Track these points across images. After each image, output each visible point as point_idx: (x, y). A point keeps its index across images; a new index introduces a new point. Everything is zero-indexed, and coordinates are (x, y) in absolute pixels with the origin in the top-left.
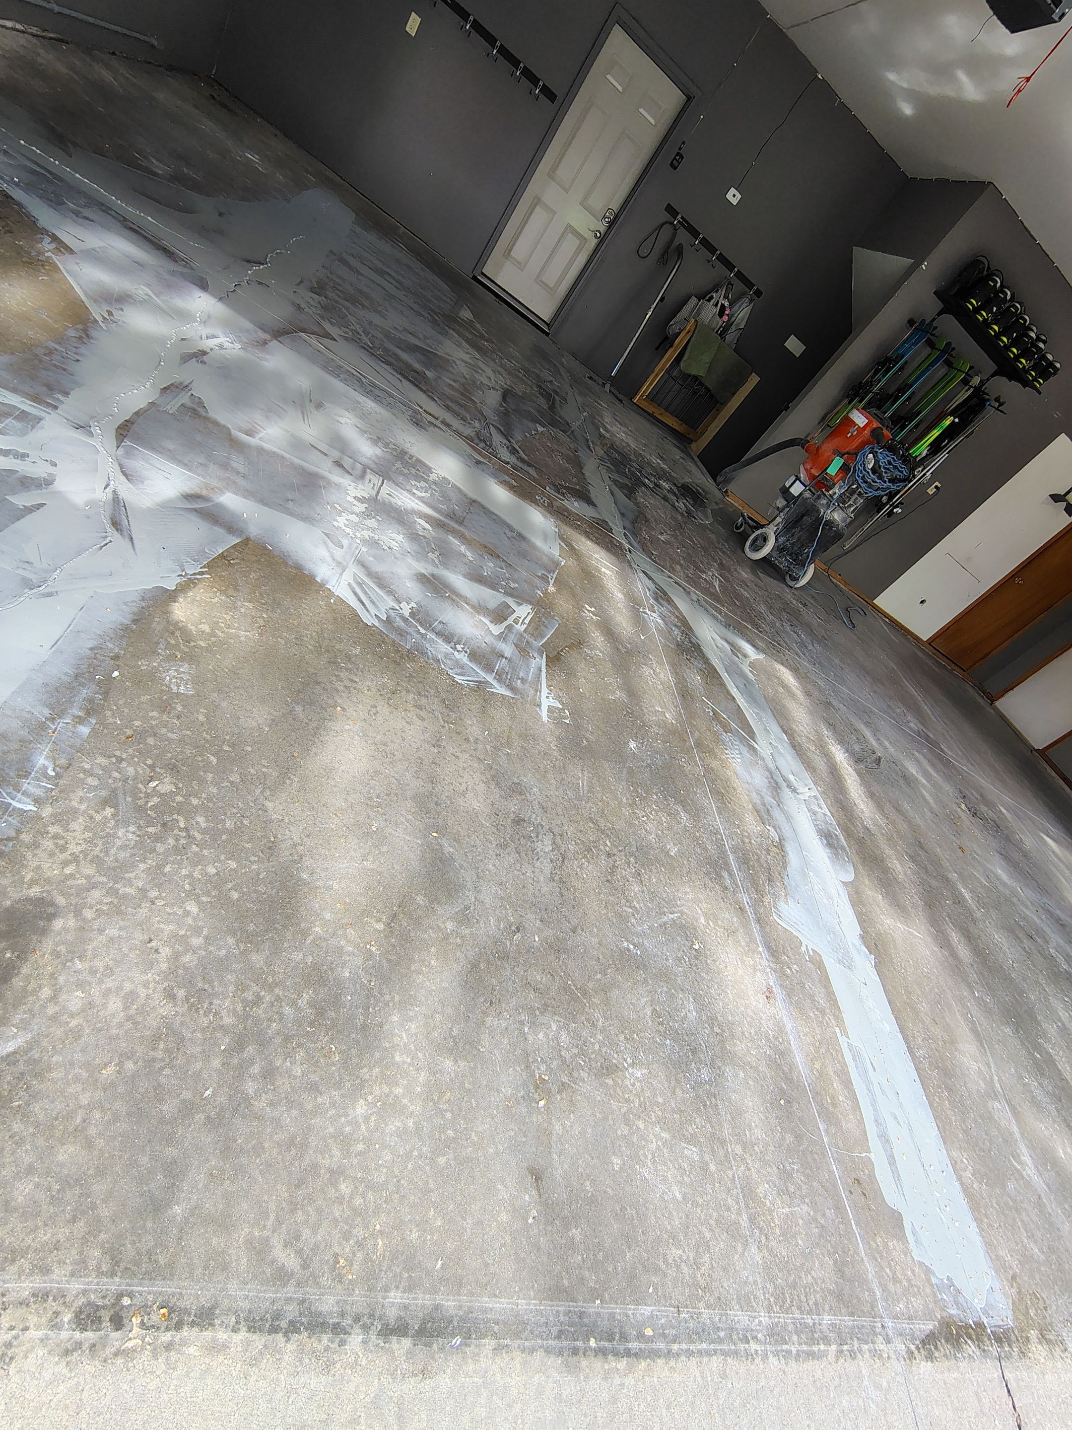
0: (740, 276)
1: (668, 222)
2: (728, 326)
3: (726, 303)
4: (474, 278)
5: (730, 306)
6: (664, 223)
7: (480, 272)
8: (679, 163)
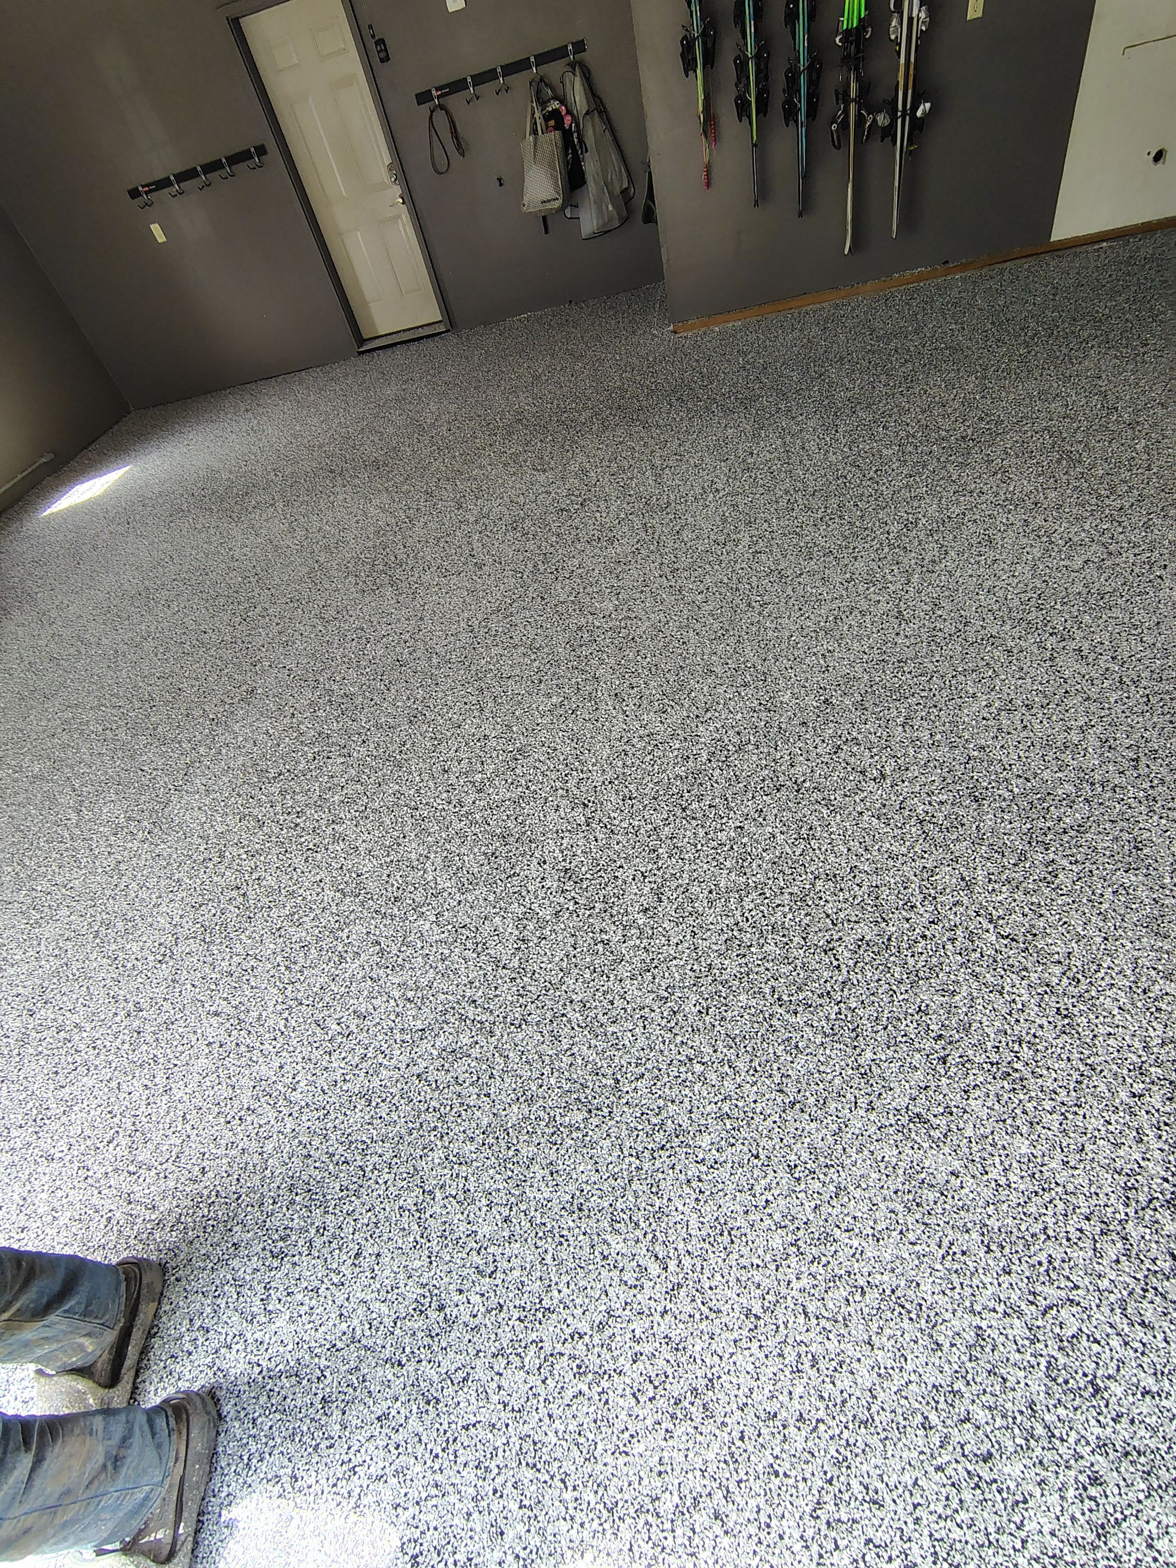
0: (543, 59)
1: (432, 112)
2: (577, 126)
3: (555, 105)
4: (360, 353)
5: (563, 102)
6: (431, 117)
7: (361, 341)
8: (386, 50)
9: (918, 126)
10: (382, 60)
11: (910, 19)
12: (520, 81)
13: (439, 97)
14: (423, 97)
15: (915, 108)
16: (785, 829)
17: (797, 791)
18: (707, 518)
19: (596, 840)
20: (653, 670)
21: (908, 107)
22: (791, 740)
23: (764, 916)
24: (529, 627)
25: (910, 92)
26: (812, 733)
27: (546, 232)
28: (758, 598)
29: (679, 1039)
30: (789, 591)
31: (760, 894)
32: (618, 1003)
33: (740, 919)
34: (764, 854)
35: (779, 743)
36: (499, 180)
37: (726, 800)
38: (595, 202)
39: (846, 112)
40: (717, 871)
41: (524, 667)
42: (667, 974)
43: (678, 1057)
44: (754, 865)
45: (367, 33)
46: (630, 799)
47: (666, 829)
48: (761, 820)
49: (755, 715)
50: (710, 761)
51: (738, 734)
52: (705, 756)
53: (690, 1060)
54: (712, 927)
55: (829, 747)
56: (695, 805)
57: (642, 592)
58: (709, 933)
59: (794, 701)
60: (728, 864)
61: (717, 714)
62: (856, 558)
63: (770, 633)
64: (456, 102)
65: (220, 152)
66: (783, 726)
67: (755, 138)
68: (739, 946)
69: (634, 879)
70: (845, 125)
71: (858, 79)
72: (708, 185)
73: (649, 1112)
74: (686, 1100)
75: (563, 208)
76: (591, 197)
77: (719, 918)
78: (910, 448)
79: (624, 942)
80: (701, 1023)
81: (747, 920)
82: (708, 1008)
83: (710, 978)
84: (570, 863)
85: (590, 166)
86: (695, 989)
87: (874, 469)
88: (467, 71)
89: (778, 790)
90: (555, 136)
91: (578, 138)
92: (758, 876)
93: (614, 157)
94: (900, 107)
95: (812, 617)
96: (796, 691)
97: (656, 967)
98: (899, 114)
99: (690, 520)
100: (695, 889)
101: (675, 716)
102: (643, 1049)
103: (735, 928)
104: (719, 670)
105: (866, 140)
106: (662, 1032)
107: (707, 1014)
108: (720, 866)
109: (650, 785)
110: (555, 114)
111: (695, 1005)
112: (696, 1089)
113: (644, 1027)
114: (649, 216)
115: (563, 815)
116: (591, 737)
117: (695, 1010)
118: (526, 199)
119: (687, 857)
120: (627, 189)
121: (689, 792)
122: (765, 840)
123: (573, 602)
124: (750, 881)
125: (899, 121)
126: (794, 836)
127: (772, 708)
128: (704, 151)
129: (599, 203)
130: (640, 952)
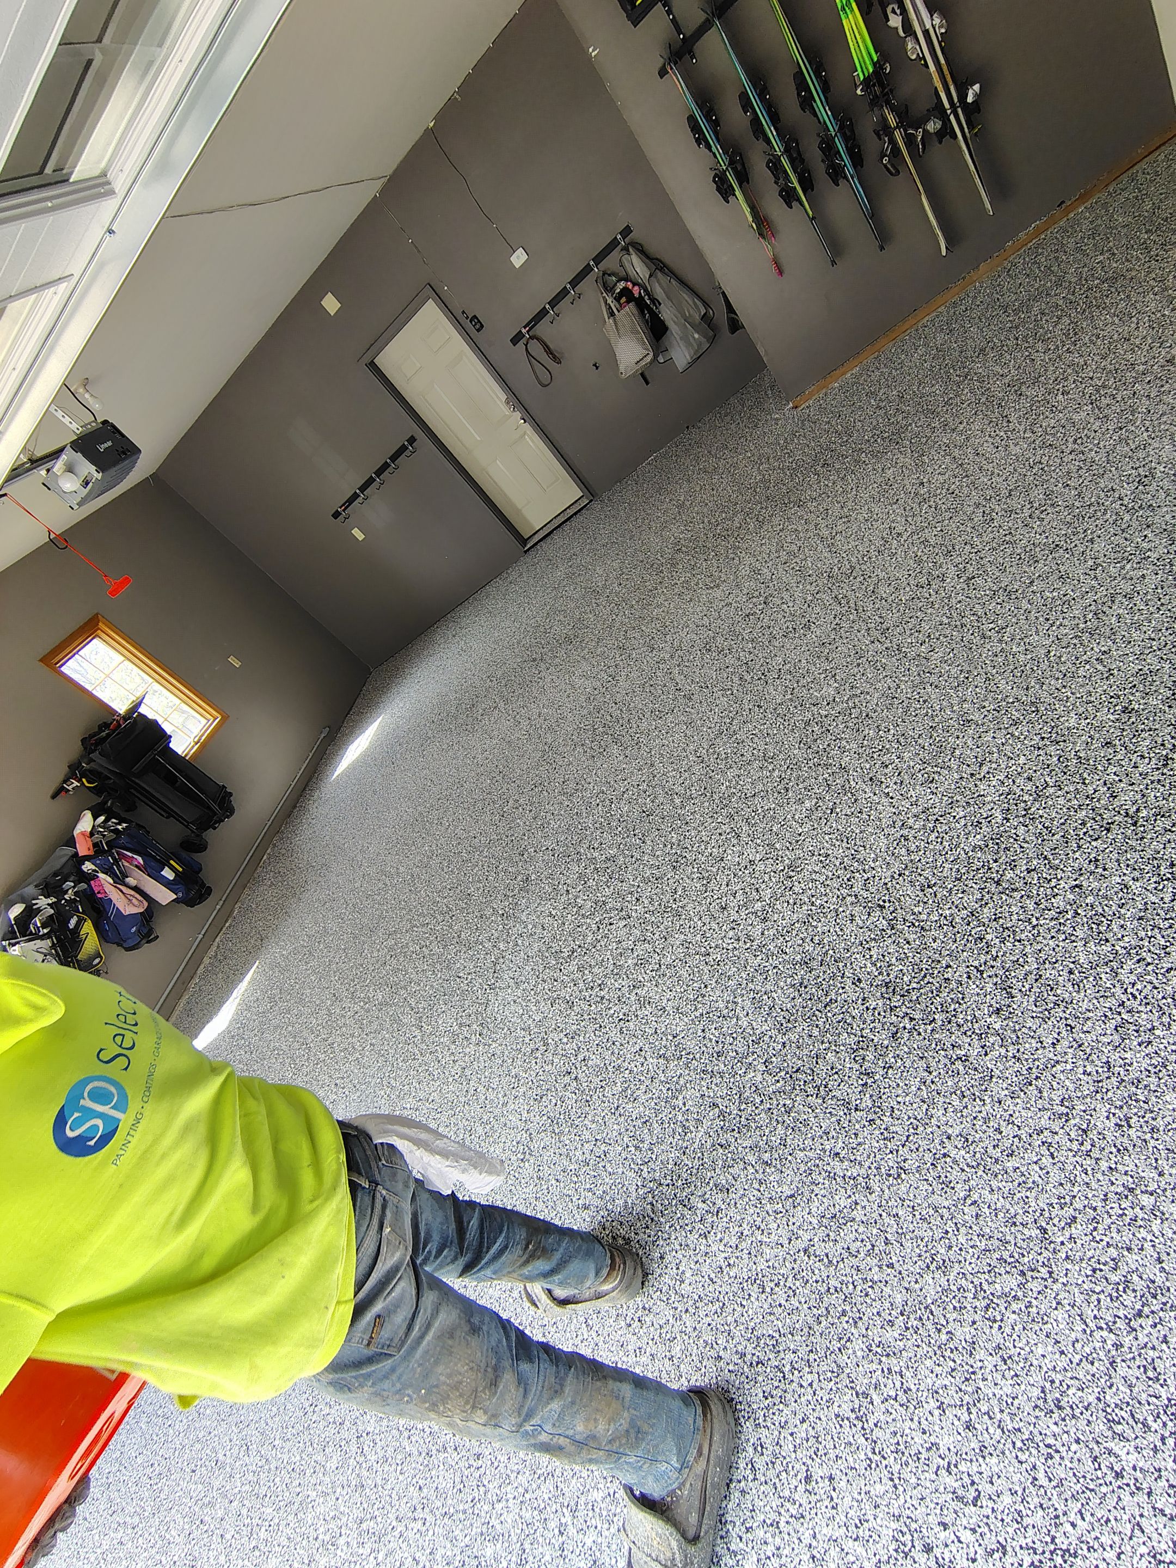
0: (598, 259)
1: (526, 345)
2: (646, 290)
3: (622, 285)
4: (525, 552)
5: (626, 279)
6: (527, 349)
7: (524, 541)
8: (479, 321)
9: (972, 111)
10: (478, 330)
11: (926, 33)
12: (588, 285)
13: (528, 332)
14: (515, 340)
15: (963, 96)
16: (1136, 874)
17: (1135, 824)
18: (899, 566)
19: (908, 943)
20: (902, 740)
21: (956, 100)
22: (1100, 768)
23: (1156, 988)
24: (756, 740)
25: (952, 88)
26: (1124, 752)
27: (647, 383)
28: (991, 626)
29: (1104, 1165)
30: (1025, 605)
31: (1139, 961)
32: (1007, 1130)
33: (1124, 998)
34: (1123, 911)
35: (1085, 775)
36: (595, 365)
37: (1045, 858)
38: (681, 338)
39: (893, 141)
40: (1070, 946)
41: (765, 781)
42: (1054, 1084)
43: (1112, 1188)
44: (1114, 927)
45: (462, 319)
46: (929, 887)
47: (985, 910)
48: (1100, 870)
49: (1041, 752)
50: (1008, 820)
51: (1030, 779)
52: (999, 818)
53: (1131, 1190)
54: (1091, 1014)
55: (1154, 761)
56: (1009, 875)
57: (859, 665)
58: (1089, 1023)
59: (1084, 723)
60: (1079, 933)
61: (994, 766)
62: (1092, 541)
63: (1022, 658)
64: (543, 329)
65: (385, 458)
66: (1082, 754)
67: (810, 213)
68: (1137, 1031)
69: (969, 977)
70: (896, 151)
71: (893, 109)
72: (781, 273)
73: (1102, 1267)
74: (1147, 1245)
75: (655, 357)
76: (678, 338)
77: (1095, 1001)
78: (1105, 401)
79: (986, 1054)
80: (1125, 1140)
81: (1135, 997)
82: (1127, 1119)
83: (1114, 1079)
84: (888, 975)
85: (667, 314)
86: (1099, 1096)
87: (1071, 440)
88: (542, 301)
89: (1108, 830)
90: (631, 308)
91: (650, 299)
92: (1126, 939)
93: (686, 296)
94: (947, 105)
95: (1066, 622)
96: (1081, 710)
97: (1037, 1078)
98: (949, 112)
99: (881, 575)
100: (1049, 973)
101: (947, 781)
102: (1061, 1184)
103: (1120, 1009)
104: (976, 717)
105: (923, 152)
106: (1077, 1158)
107: (1130, 1126)
108: (1069, 938)
109: (947, 865)
110: (626, 292)
111: (1108, 1118)
112: (1154, 1228)
113: (1052, 1155)
114: (735, 325)
115: (860, 923)
116: (861, 832)
117: (1111, 1124)
118: (622, 368)
119: (1023, 936)
120: (705, 314)
121: (996, 861)
122: (1116, 893)
123: (791, 700)
124: (1117, 948)
125: (952, 117)
126: (1153, 880)
127: (1059, 738)
128: (765, 249)
129: (685, 338)
130: (1010, 1063)
